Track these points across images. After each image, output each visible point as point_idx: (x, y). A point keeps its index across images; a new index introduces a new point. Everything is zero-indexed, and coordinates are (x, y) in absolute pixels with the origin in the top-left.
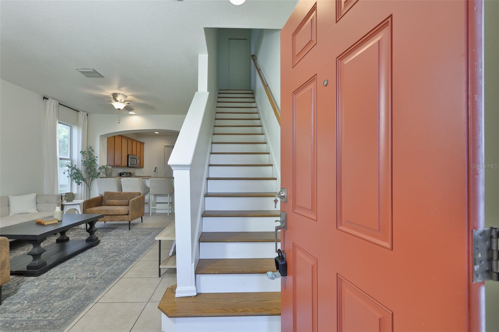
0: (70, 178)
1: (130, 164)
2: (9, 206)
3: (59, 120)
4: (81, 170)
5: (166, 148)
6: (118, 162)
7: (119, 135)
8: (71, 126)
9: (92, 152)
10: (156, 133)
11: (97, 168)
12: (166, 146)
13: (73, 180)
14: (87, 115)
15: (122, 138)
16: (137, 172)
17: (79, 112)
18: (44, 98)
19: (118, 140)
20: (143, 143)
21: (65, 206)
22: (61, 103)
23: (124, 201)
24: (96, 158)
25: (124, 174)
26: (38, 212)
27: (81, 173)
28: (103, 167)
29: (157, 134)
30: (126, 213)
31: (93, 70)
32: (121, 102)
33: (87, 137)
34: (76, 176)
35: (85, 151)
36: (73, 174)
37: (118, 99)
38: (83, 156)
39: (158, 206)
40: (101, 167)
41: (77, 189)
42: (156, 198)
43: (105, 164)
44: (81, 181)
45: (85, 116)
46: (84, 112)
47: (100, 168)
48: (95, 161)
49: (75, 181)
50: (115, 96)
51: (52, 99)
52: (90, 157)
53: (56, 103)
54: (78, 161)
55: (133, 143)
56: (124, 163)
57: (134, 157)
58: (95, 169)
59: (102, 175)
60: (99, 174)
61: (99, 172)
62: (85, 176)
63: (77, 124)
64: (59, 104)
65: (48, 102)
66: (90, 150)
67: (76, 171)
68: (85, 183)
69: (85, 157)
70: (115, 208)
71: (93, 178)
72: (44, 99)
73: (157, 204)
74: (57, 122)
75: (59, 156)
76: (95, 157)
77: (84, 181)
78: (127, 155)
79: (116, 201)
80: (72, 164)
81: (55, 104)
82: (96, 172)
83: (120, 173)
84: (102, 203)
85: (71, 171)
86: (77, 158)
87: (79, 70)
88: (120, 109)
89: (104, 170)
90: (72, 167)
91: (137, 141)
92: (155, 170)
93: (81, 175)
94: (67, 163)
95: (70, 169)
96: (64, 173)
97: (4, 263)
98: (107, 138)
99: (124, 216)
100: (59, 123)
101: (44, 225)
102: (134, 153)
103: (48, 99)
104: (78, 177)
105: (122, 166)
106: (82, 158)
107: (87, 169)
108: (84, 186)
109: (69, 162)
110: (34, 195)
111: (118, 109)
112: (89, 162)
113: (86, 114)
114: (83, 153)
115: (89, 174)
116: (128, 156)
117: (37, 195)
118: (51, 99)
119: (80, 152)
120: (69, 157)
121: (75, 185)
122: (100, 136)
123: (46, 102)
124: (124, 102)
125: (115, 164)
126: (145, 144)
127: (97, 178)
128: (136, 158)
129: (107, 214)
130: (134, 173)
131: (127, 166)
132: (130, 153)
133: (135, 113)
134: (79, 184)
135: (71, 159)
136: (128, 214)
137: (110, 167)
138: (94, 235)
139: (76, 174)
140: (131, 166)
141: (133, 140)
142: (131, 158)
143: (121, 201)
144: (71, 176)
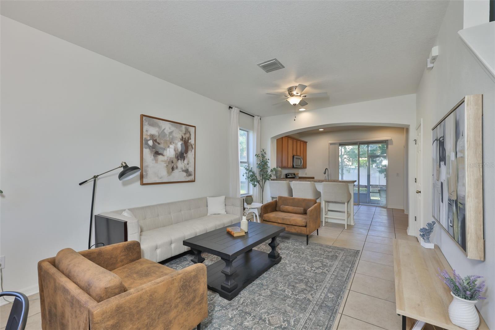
0: (247, 180)
1: (296, 165)
2: (207, 206)
3: (240, 126)
4: (255, 173)
5: (331, 146)
6: (285, 164)
7: (286, 136)
8: (248, 132)
9: (265, 155)
10: (320, 130)
11: (269, 171)
12: (331, 144)
13: (250, 182)
14: (260, 119)
15: (289, 138)
16: (301, 173)
17: (254, 117)
18: (230, 107)
19: (285, 141)
20: (306, 143)
21: (246, 209)
22: (241, 111)
23: (298, 208)
24: (268, 161)
25: (289, 175)
26: (227, 213)
27: (256, 175)
28: (274, 169)
29: (322, 131)
30: (304, 224)
31: (274, 61)
32: (297, 96)
33: (260, 141)
34: (252, 178)
35: (259, 154)
36: (249, 176)
37: (294, 93)
38: (257, 159)
39: (330, 215)
40: (272, 169)
41: (253, 191)
42: (328, 204)
43: (275, 166)
44: (256, 183)
45: (259, 120)
46: (258, 117)
47: (272, 171)
48: (268, 163)
49: (252, 183)
50: (290, 90)
51: (236, 107)
52: (263, 159)
53: (238, 110)
54: (253, 164)
55: (298, 143)
56: (290, 164)
57: (299, 157)
58: (267, 172)
59: (273, 177)
60: (271, 176)
61: (271, 175)
62: (259, 178)
63: (252, 128)
64: (240, 111)
65: (233, 110)
66: (263, 152)
67: (252, 174)
68: (259, 185)
69: (258, 159)
70: (291, 217)
71: (266, 180)
72: (230, 109)
73: (329, 212)
74: (239, 129)
75: (240, 160)
76: (267, 159)
77: (258, 183)
78: (292, 155)
79: (290, 208)
80: (249, 166)
81: (237, 112)
82: (268, 174)
83: (286, 174)
84: (276, 208)
85: (248, 173)
86: (253, 161)
87: (261, 65)
88: (296, 104)
89: (274, 172)
90: (249, 170)
91: (301, 141)
92: (326, 172)
93: (256, 177)
94: (246, 166)
95: (247, 172)
96: (243, 175)
97: (203, 296)
98: (277, 140)
99: (302, 228)
100: (240, 129)
101: (233, 236)
102: (298, 154)
103: (232, 108)
104: (254, 179)
105: (288, 167)
106: (257, 161)
107: (261, 171)
108: (258, 188)
109: (247, 164)
110: (223, 197)
111: (294, 104)
112: (263, 165)
113: (259, 117)
114: (257, 156)
115: (262, 176)
116: (293, 157)
117: (225, 197)
118: (234, 107)
119: (255, 155)
120: (246, 161)
121: (251, 186)
122: (271, 138)
123: (231, 111)
124: (300, 96)
125: (283, 165)
126: (307, 143)
127: (269, 180)
128: (300, 159)
129: (284, 223)
130: (298, 174)
131: (292, 167)
132: (295, 154)
133: (305, 109)
134: (255, 186)
135: (248, 162)
136: (306, 226)
137: (280, 169)
138: (276, 250)
139: (252, 176)
140: (297, 167)
141: (297, 140)
142: (296, 158)
143: (296, 208)
144: (248, 178)
